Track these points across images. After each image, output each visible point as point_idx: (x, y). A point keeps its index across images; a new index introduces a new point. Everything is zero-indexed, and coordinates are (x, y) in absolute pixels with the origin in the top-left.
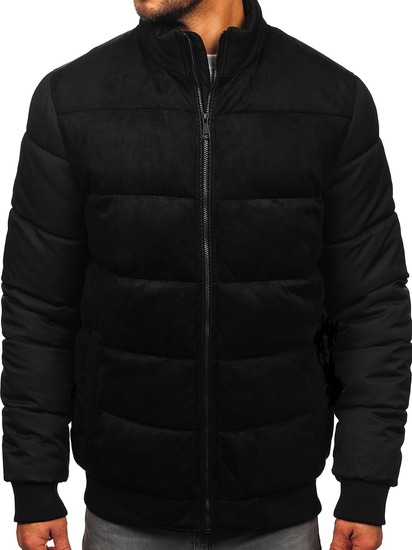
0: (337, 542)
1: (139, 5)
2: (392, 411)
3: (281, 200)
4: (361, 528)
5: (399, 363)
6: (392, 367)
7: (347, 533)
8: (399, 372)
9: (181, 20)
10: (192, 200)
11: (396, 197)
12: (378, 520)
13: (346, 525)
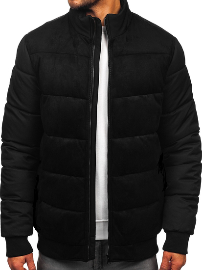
0: (164, 262)
1: (70, 2)
2: (191, 196)
3: (144, 96)
4: (176, 255)
5: (195, 173)
6: (192, 175)
7: (169, 258)
8: (195, 177)
9: (91, 9)
10: (86, 100)
11: (194, 91)
12: (184, 251)
13: (168, 254)
